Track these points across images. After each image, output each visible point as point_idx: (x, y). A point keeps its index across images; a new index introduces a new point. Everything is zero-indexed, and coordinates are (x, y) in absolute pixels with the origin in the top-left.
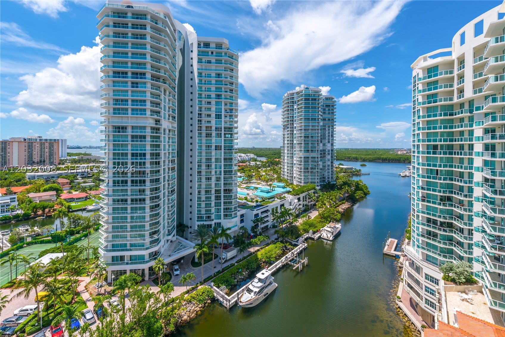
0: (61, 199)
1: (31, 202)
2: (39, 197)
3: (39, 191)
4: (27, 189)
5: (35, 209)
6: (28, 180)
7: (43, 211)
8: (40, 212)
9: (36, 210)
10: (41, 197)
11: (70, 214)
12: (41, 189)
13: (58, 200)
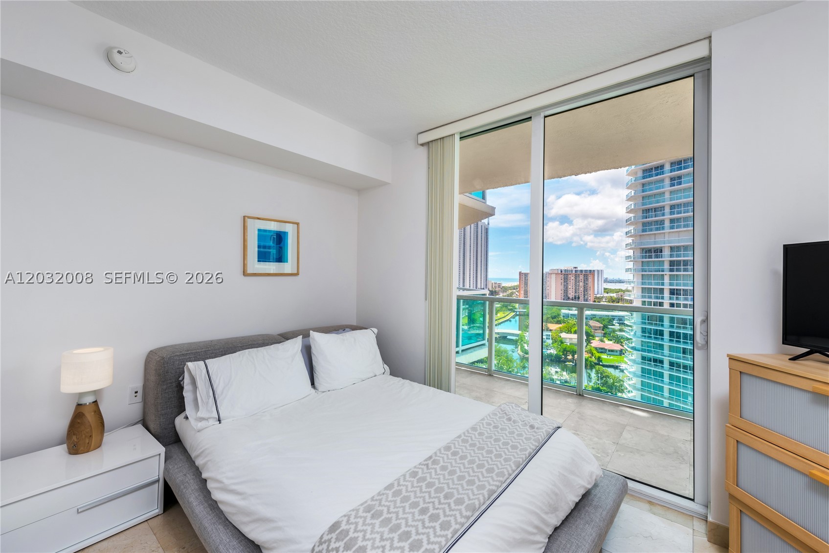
0: (591, 346)
1: (562, 343)
2: (570, 338)
3: (571, 333)
4: (560, 328)
5: (565, 351)
6: (562, 318)
7: (573, 356)
8: (570, 357)
9: (566, 353)
10: (572, 339)
11: (597, 367)
12: (572, 330)
13: (588, 346)
